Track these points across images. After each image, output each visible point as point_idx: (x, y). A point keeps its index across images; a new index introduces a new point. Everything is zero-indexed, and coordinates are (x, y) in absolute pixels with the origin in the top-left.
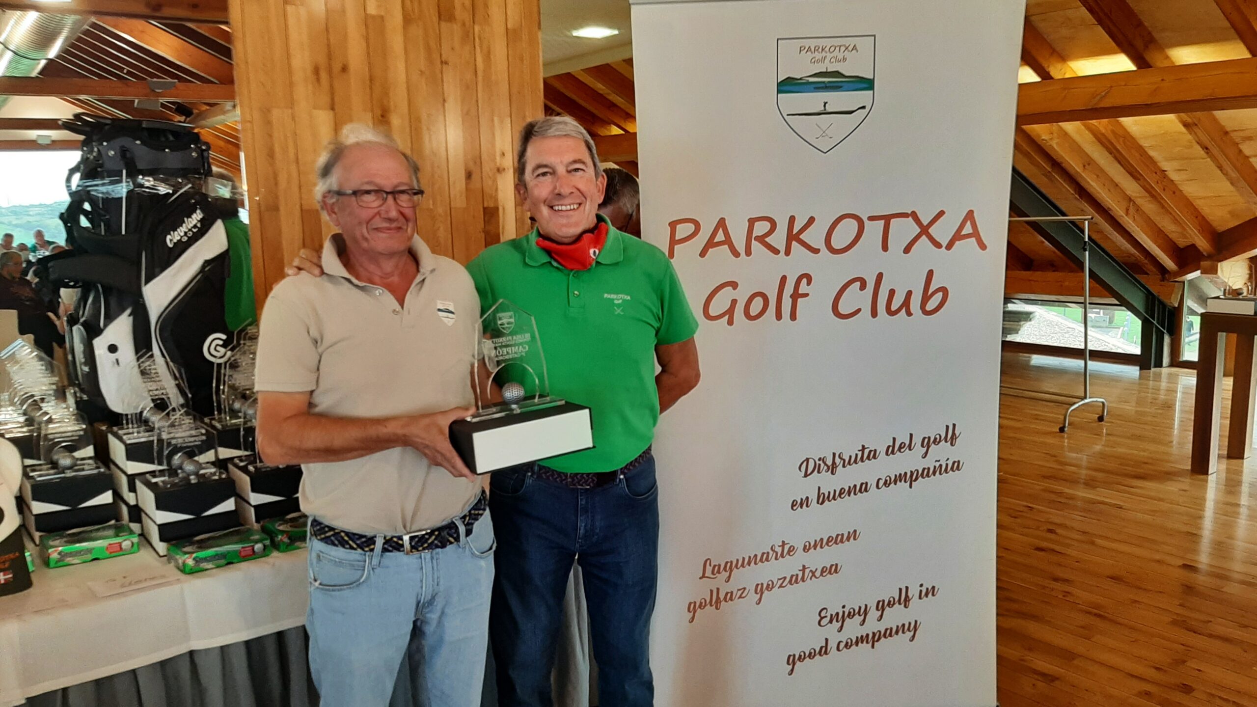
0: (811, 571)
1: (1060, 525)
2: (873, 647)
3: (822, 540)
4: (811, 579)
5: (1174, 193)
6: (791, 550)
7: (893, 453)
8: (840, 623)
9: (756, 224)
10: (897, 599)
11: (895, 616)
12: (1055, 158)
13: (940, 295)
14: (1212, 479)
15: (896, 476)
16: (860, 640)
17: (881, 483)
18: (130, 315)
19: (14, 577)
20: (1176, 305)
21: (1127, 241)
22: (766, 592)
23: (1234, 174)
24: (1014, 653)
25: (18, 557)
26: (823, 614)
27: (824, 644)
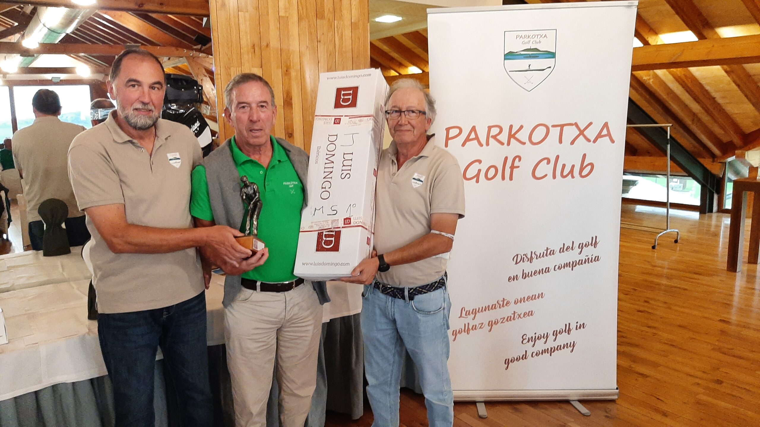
0: (519, 315)
1: (651, 299)
2: (551, 355)
3: (524, 298)
7: (563, 251)
8: (533, 342)
9: (492, 129)
10: (564, 330)
11: (563, 339)
13: (589, 168)
16: (544, 351)
17: (557, 267)
20: (721, 176)
24: (626, 363)
26: (524, 337)
27: (524, 353)
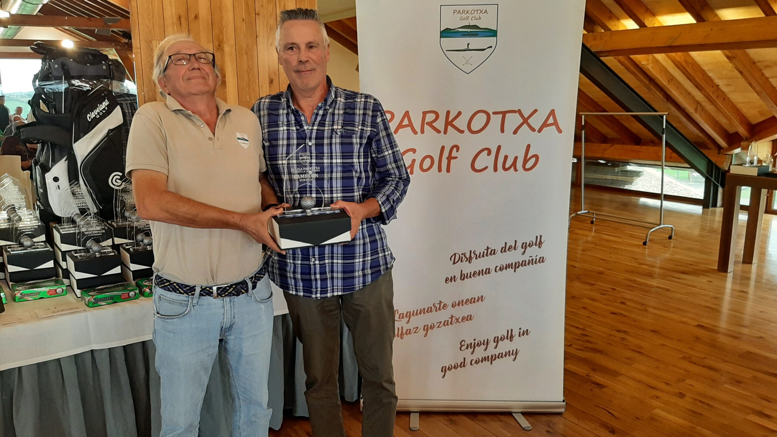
0: (456, 319)
2: (491, 363)
3: (463, 301)
4: (456, 323)
5: (724, 99)
6: (445, 306)
7: (505, 251)
8: (472, 349)
9: (428, 115)
10: (506, 336)
11: (505, 346)
12: (650, 76)
13: (534, 159)
15: (506, 265)
16: (484, 359)
17: (498, 269)
18: (66, 160)
20: (727, 169)
21: (696, 128)
22: (430, 330)
23: (759, 89)
26: (463, 343)
27: (463, 361)
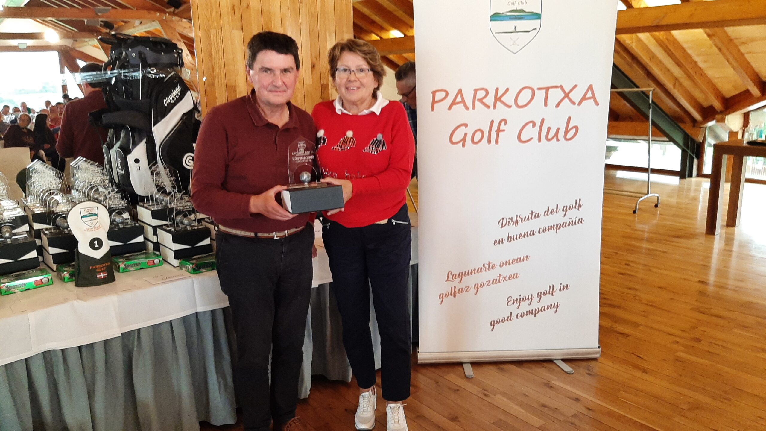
0: (504, 277)
1: (632, 262)
2: (535, 316)
3: (509, 261)
4: (503, 281)
5: (701, 75)
6: (494, 266)
7: (548, 214)
8: (518, 304)
9: (478, 92)
10: (548, 291)
11: (547, 300)
12: (634, 54)
13: (574, 130)
14: (717, 237)
15: (549, 227)
16: (528, 313)
17: (541, 230)
18: (145, 143)
19: (107, 275)
20: (701, 141)
21: (674, 103)
22: (480, 289)
23: (735, 64)
24: (608, 324)
25: (109, 265)
26: (509, 299)
27: (510, 315)
